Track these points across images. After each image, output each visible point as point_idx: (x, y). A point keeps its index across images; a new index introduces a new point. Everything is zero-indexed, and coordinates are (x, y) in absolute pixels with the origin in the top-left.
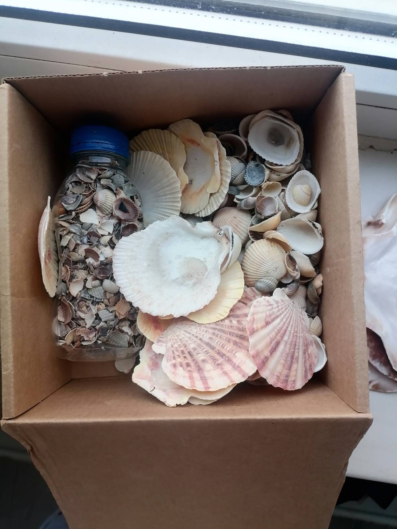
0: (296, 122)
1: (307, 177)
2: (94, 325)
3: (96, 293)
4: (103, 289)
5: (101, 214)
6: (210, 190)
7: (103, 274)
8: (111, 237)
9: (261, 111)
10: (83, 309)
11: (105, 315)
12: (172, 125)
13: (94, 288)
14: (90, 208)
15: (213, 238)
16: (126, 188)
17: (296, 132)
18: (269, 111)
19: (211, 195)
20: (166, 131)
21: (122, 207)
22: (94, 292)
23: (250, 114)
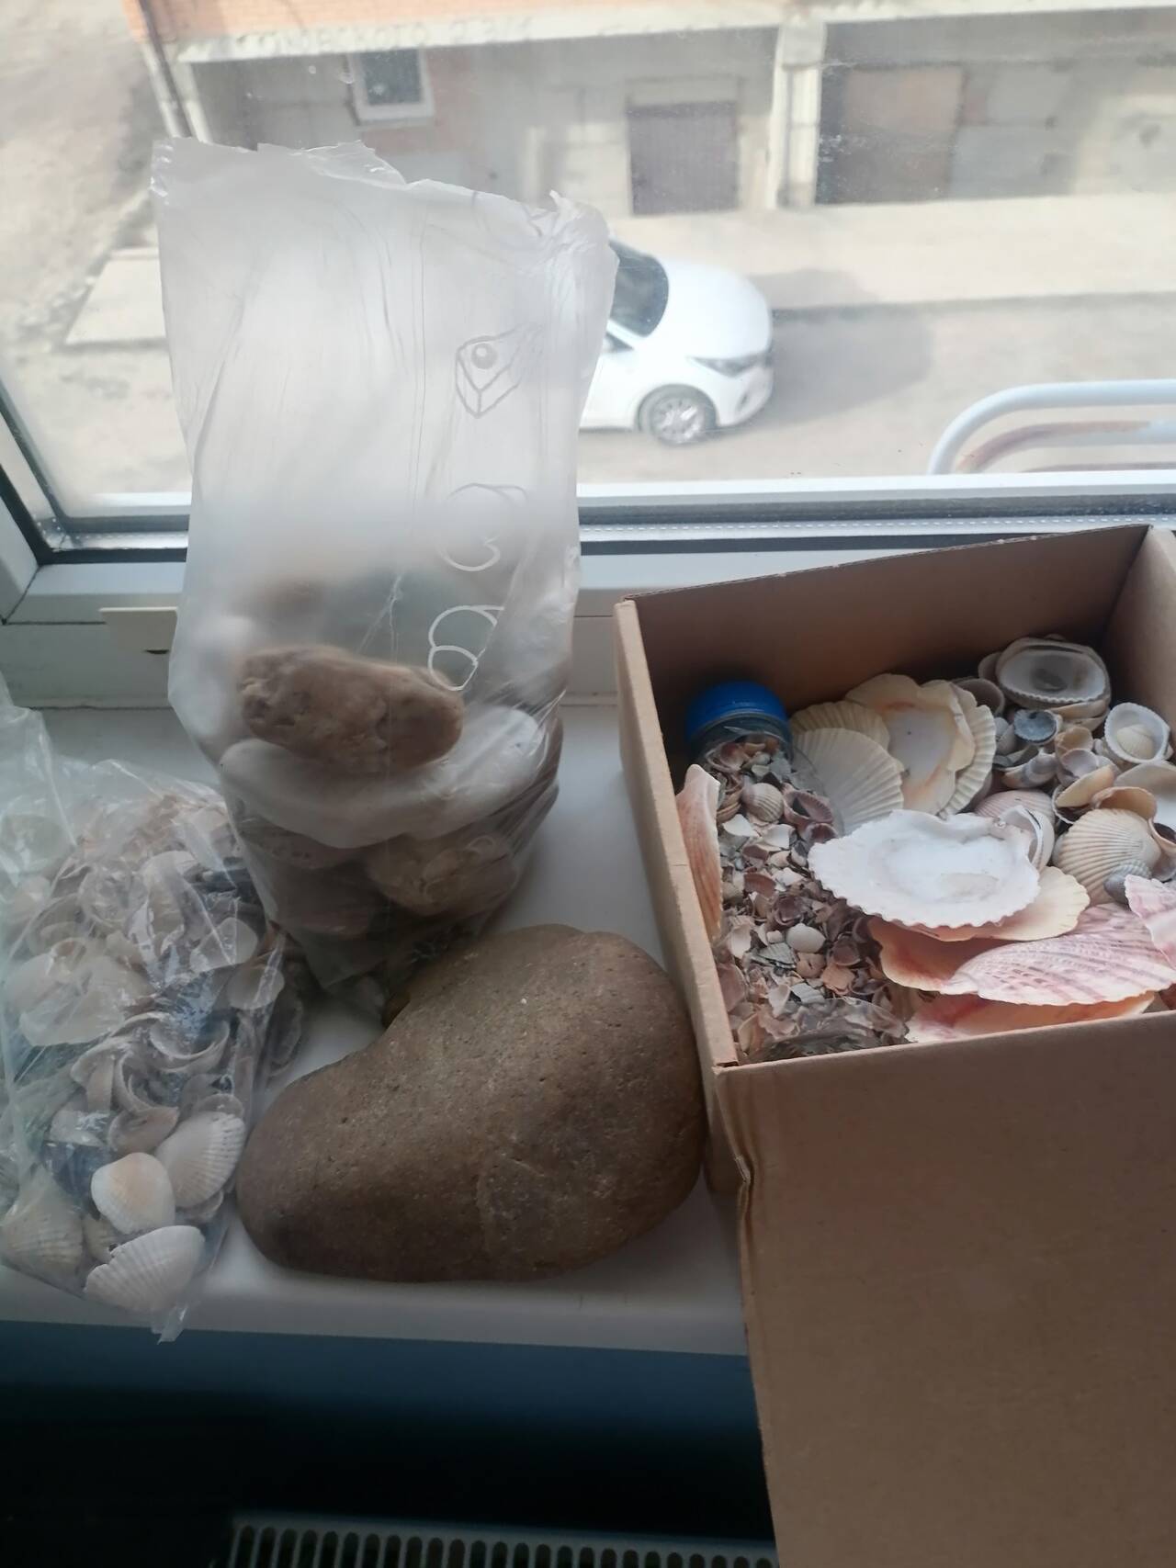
0: (1084, 642)
1: (1134, 713)
2: (788, 1011)
3: (778, 954)
4: (790, 948)
5: (759, 823)
6: (954, 766)
7: (787, 916)
8: (788, 853)
9: (1012, 642)
10: (759, 983)
11: (807, 992)
12: (851, 692)
13: (773, 946)
14: (737, 813)
15: (989, 837)
16: (794, 780)
17: (1086, 657)
18: (1028, 639)
19: (959, 774)
20: (842, 703)
21: (796, 805)
22: (775, 952)
23: (994, 652)
